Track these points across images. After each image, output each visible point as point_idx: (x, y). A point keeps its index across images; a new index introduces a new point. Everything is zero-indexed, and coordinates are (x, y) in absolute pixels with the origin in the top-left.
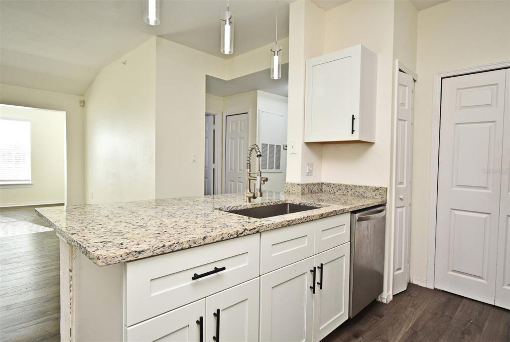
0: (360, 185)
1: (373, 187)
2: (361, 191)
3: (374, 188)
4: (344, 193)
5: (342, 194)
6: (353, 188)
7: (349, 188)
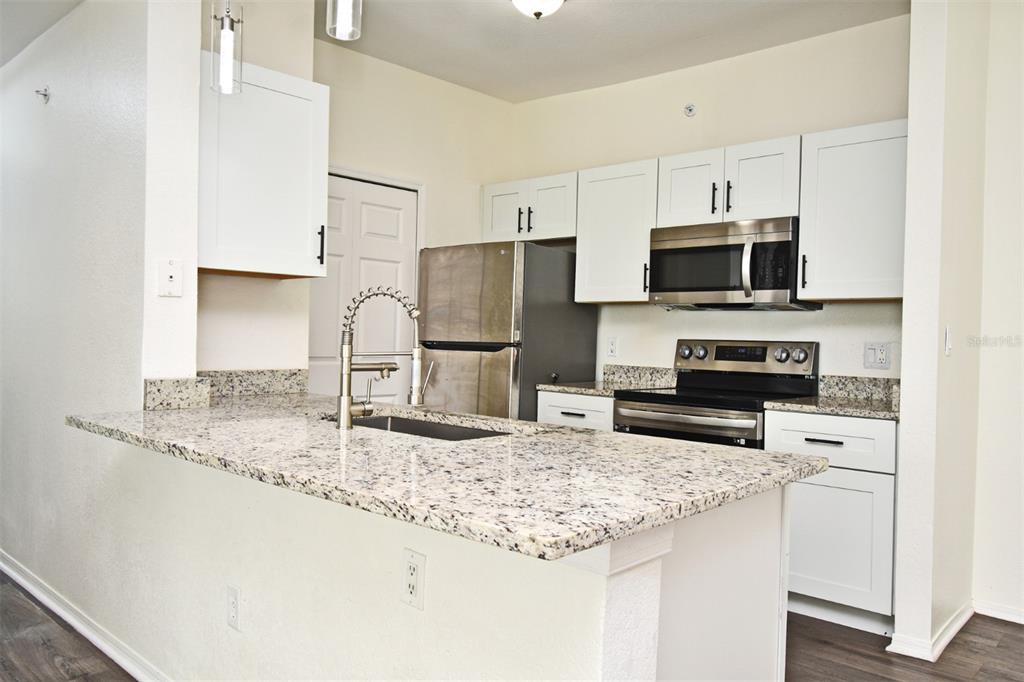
0: (261, 368)
1: (285, 371)
2: (262, 381)
3: (288, 374)
4: (224, 392)
5: (218, 394)
6: (246, 377)
7: (236, 380)
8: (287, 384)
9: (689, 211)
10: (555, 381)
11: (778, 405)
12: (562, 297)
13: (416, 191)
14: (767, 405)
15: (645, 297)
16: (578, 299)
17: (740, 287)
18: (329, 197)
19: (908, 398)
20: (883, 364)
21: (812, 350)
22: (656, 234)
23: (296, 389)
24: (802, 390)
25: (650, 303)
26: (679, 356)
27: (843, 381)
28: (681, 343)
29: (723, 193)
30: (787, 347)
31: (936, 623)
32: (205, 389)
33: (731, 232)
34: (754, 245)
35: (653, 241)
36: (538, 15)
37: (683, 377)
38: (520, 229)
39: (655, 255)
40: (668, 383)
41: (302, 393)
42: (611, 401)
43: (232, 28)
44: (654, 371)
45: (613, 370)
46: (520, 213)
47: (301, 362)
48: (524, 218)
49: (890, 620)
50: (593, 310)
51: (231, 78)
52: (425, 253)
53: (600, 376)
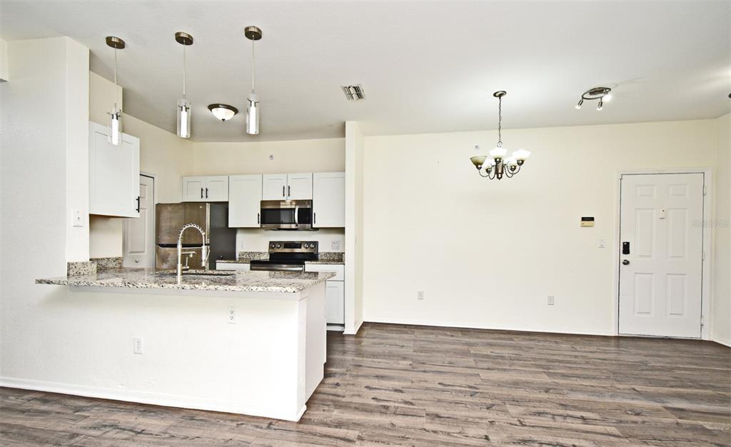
1: (113, 258)
3: (117, 259)
8: (114, 264)
9: (274, 195)
10: (222, 259)
11: (309, 262)
12: (223, 225)
13: (153, 178)
14: (306, 262)
15: (259, 226)
16: (230, 226)
17: (295, 223)
18: (141, 184)
19: (347, 258)
20: (338, 248)
21: (316, 243)
22: (263, 203)
23: (118, 266)
24: (313, 257)
25: (261, 228)
26: (270, 247)
27: (326, 254)
28: (271, 242)
29: (287, 190)
30: (309, 243)
31: (355, 324)
32: (95, 266)
33: (281, 203)
34: (299, 209)
35: (261, 205)
36: (224, 120)
37: (271, 255)
38: (202, 197)
39: (263, 210)
40: (266, 257)
41: (121, 268)
42: (249, 265)
43: (117, 119)
44: (260, 253)
45: (243, 254)
46: (202, 190)
47: (120, 254)
48: (205, 192)
49: (343, 325)
50: (235, 230)
51: (117, 139)
52: (158, 206)
53: (237, 256)
